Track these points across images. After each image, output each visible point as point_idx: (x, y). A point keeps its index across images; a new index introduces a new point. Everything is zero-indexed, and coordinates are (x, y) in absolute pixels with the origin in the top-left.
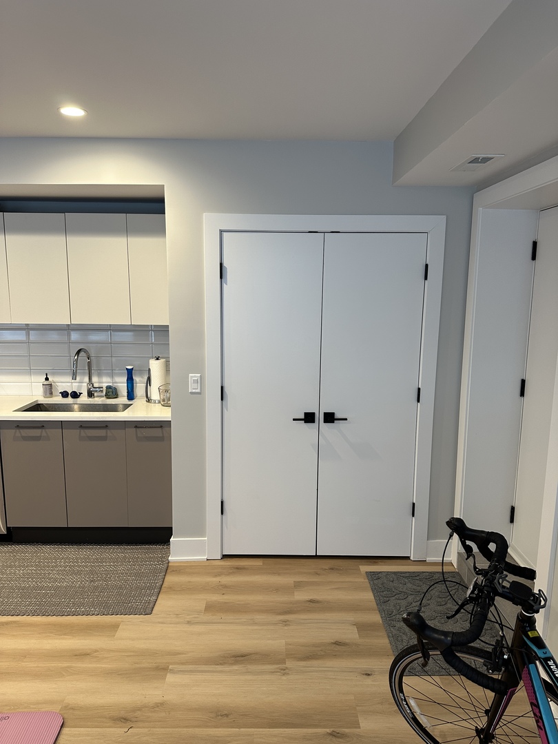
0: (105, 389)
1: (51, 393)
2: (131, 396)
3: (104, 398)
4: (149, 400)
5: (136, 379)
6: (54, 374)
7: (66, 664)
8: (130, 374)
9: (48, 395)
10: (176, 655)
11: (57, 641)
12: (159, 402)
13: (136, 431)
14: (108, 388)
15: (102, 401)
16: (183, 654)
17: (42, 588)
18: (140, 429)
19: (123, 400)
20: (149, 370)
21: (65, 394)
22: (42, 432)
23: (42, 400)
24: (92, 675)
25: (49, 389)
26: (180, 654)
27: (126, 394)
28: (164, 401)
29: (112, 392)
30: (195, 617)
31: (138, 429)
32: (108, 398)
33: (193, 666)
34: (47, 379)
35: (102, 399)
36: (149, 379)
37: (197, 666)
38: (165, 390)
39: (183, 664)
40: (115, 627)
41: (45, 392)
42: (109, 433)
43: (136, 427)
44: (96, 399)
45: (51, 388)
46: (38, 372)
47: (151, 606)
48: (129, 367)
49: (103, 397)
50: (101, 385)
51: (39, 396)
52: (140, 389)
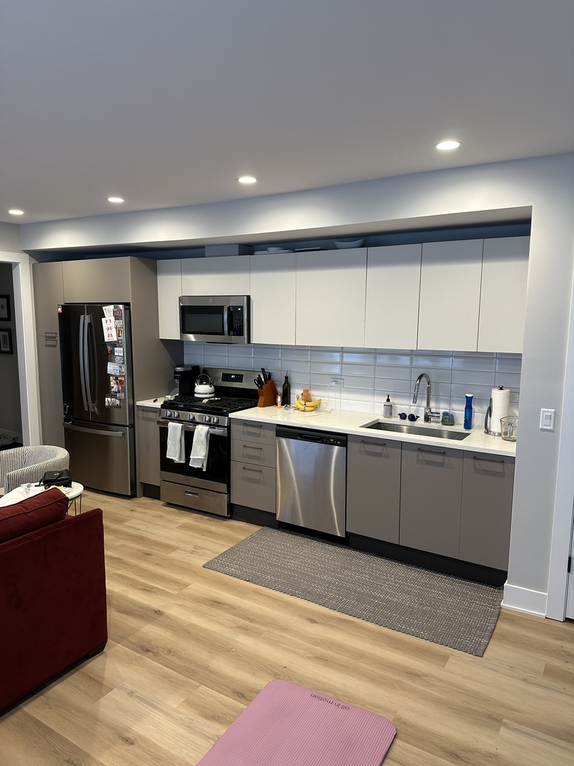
0: (441, 415)
1: (391, 414)
2: (468, 425)
3: (440, 424)
4: (488, 431)
5: (475, 408)
6: (394, 396)
7: (397, 678)
8: (469, 403)
9: (388, 415)
10: (510, 710)
11: (388, 652)
12: (500, 435)
13: (475, 462)
14: (445, 414)
15: (438, 427)
16: (518, 711)
17: (375, 597)
18: (479, 461)
19: (459, 428)
20: (491, 399)
21: (403, 416)
22: (383, 450)
23: (383, 419)
24: (423, 698)
25: (389, 410)
26: (515, 710)
27: (463, 422)
28: (506, 434)
29: (448, 419)
30: (533, 677)
31: (476, 461)
32: (444, 424)
33: (531, 730)
34: (388, 400)
35: (438, 424)
36: (490, 410)
37: (536, 732)
38: (508, 422)
39: (518, 722)
40: (444, 658)
41: (386, 413)
42: (447, 460)
43: (475, 458)
44: (432, 424)
45: (391, 410)
46: (380, 393)
47: (482, 648)
48: (469, 395)
49: (439, 422)
50: (438, 411)
51: (379, 415)
52: (478, 418)
